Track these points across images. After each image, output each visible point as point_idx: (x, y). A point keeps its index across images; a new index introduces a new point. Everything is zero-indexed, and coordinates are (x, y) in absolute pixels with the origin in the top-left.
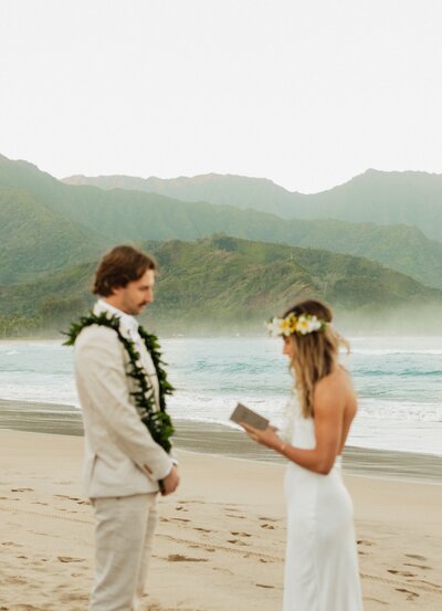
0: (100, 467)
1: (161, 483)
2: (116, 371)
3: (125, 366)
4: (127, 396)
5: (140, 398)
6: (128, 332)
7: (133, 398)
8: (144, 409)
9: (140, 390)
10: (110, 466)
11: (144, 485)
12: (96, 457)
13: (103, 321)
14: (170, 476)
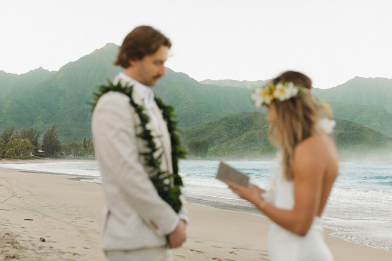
0: (112, 222)
1: (168, 237)
2: (126, 132)
3: (136, 127)
4: (135, 156)
5: (149, 157)
6: (143, 100)
7: (142, 158)
8: (151, 169)
9: (148, 150)
10: (120, 221)
11: (151, 239)
12: (109, 213)
13: (119, 89)
14: (176, 232)
